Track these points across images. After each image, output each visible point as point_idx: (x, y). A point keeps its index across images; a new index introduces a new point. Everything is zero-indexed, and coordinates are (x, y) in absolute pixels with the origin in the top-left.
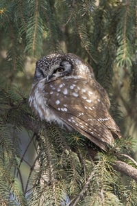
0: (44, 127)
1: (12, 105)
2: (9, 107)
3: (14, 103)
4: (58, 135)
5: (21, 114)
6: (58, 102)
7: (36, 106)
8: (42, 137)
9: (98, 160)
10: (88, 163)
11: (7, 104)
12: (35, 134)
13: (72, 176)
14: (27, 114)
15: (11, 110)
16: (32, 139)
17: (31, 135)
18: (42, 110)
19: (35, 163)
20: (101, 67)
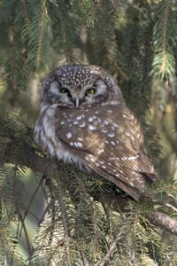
0: (55, 167)
1: (12, 138)
2: (8, 140)
3: (15, 135)
4: (74, 178)
5: (25, 149)
6: (69, 135)
7: (44, 139)
8: (54, 181)
9: (129, 211)
10: (115, 215)
11: (6, 136)
12: (44, 177)
13: (93, 234)
14: (34, 149)
15: (10, 144)
16: (41, 183)
17: (39, 179)
18: (53, 144)
19: (44, 216)
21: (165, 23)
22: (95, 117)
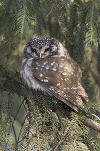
0: (31, 93)
1: (8, 77)
2: (5, 79)
4: (42, 99)
5: (14, 84)
6: (41, 75)
7: (25, 78)
8: (30, 101)
9: (72, 118)
10: (64, 120)
11: (4, 76)
12: (25, 99)
13: (52, 130)
14: (19, 84)
15: (7, 81)
16: (23, 102)
17: (22, 100)
19: (25, 120)
20: (75, 47)
21: (92, 14)
22: (54, 63)
